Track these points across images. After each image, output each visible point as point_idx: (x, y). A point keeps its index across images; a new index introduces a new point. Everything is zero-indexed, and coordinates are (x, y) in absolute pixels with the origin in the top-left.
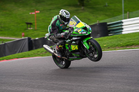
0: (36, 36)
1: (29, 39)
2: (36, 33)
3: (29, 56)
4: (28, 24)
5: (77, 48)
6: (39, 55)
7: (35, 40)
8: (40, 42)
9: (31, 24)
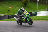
0: (10, 15)
1: (8, 15)
2: (11, 14)
3: (8, 20)
4: (8, 11)
5: (25, 20)
6: (11, 20)
7: (10, 16)
8: (11, 16)
9: (9, 11)
